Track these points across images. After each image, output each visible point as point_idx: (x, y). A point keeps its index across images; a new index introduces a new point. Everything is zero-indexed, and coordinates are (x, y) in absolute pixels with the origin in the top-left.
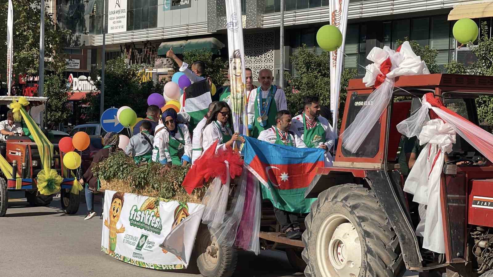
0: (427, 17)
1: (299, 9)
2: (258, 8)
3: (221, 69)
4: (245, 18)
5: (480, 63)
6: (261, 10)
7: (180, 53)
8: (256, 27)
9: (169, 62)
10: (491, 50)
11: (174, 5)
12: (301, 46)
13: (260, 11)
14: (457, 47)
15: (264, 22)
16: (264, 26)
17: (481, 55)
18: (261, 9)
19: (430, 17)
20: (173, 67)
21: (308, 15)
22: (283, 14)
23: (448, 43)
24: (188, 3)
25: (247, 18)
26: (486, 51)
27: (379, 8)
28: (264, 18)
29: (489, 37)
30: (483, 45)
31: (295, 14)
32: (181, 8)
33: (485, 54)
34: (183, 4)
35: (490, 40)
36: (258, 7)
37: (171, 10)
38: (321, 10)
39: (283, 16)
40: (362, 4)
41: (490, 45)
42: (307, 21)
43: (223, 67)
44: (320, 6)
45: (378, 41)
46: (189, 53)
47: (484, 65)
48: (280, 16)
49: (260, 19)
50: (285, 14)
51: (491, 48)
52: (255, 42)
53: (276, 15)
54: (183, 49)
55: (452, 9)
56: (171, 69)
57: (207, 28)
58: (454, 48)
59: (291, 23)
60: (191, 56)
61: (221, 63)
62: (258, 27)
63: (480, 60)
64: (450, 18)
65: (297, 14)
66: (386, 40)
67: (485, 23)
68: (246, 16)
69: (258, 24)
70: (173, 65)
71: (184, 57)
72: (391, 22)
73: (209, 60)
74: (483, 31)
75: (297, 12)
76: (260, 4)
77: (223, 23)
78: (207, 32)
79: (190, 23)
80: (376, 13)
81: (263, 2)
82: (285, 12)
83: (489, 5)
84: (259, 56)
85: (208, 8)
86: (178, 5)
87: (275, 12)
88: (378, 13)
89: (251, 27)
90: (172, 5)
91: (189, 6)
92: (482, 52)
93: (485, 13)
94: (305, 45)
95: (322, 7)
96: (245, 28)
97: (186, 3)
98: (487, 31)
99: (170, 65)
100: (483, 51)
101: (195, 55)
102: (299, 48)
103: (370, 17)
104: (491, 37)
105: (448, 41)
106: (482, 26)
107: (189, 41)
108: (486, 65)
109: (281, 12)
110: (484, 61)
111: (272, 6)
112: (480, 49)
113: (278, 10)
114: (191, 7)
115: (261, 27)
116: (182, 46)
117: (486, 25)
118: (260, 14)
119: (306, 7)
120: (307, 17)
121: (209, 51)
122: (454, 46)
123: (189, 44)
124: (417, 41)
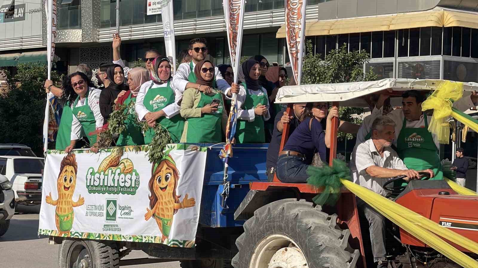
0: (258, 34)
1: (134, 24)
2: (94, 23)
3: (56, 82)
4: (81, 32)
5: (306, 79)
6: (97, 25)
7: (14, 66)
8: (92, 41)
9: (3, 74)
10: (316, 66)
11: (8, 18)
12: (137, 60)
13: (95, 26)
14: (285, 63)
15: (100, 36)
16: (100, 40)
17: (306, 72)
18: (97, 23)
19: (260, 34)
20: (6, 80)
21: (143, 31)
22: (119, 29)
23: (277, 59)
24: (22, 16)
25: (82, 32)
26: (311, 67)
27: (212, 25)
28: (100, 32)
29: (313, 55)
30: (308, 62)
31: (130, 29)
32: (14, 21)
33: (310, 70)
34: (17, 16)
35: (315, 57)
36: (93, 21)
37: (4, 22)
38: (156, 25)
39: (119, 31)
40: (196, 21)
41: (314, 61)
42: (142, 36)
43: (59, 80)
44: (156, 22)
45: (211, 56)
46: (23, 66)
47: (309, 80)
48: (116, 31)
49: (96, 34)
50: (121, 29)
51: (315, 65)
52: (91, 56)
53: (111, 30)
54: (17, 62)
55: (280, 27)
56: (4, 81)
57: (42, 42)
58: (282, 64)
59: (127, 38)
60: (26, 69)
61: (57, 76)
62: (94, 41)
63: (306, 76)
64: (278, 36)
65: (132, 29)
66: (219, 55)
67: (310, 41)
68: (81, 30)
69: (94, 38)
70: (6, 77)
71: (17, 70)
72: (223, 38)
73: (44, 73)
74: (308, 49)
75: (133, 28)
76: (96, 18)
77: (58, 36)
78: (42, 45)
79: (24, 36)
80: (210, 30)
81: (98, 17)
82: (121, 27)
83: (313, 24)
84: (95, 70)
85: (43, 21)
86: (12, 18)
87: (111, 27)
88: (212, 30)
89: (87, 41)
90: (6, 18)
91: (22, 18)
92: (307, 68)
93: (310, 31)
94: (141, 59)
95: (157, 23)
96: (81, 42)
97: (20, 16)
98: (312, 49)
99: (4, 77)
100: (309, 67)
101: (29, 68)
102: (134, 62)
103: (203, 34)
104: (316, 54)
105: (277, 57)
106: (307, 44)
107: (23, 54)
108: (311, 80)
109: (117, 27)
110: (309, 77)
111: (108, 21)
112: (306, 66)
113: (114, 25)
114: (25, 20)
115: (97, 41)
116: (15, 59)
117: (311, 43)
118: (95, 29)
119: (142, 23)
120: (142, 32)
121: (44, 64)
122: (282, 62)
123: (23, 57)
124: (248, 57)
